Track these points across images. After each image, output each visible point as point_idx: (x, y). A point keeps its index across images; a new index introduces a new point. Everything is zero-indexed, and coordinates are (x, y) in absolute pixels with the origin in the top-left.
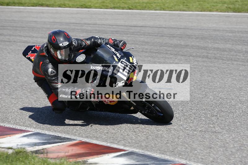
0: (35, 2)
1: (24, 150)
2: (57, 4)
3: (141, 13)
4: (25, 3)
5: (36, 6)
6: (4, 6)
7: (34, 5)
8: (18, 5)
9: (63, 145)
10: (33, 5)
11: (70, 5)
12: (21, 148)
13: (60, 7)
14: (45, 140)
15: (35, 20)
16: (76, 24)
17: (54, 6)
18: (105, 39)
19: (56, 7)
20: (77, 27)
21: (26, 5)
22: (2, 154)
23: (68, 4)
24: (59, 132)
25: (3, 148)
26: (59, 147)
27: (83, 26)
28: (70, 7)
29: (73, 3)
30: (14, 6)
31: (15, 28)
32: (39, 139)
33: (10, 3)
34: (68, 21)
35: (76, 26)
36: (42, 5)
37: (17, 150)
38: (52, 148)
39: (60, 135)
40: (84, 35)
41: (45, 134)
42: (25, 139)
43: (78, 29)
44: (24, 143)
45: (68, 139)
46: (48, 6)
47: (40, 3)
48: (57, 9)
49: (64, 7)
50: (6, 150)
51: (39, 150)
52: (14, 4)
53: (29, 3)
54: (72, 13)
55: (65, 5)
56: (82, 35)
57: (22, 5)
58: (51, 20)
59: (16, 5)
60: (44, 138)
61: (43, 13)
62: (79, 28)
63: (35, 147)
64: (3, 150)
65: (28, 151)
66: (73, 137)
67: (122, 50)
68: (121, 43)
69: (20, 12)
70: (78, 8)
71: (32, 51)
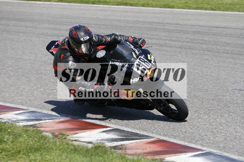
0: (120, 1)
1: (104, 145)
2: (140, 3)
3: (224, 14)
4: (110, 2)
5: (120, 5)
6: (90, 4)
7: (119, 4)
8: (102, 4)
9: (141, 141)
10: (117, 4)
11: (154, 5)
12: (100, 143)
13: (143, 6)
14: (124, 136)
15: (119, 18)
16: (158, 23)
17: (137, 5)
18: (125, 37)
19: (139, 7)
20: (159, 27)
21: (111, 3)
22: (82, 148)
23: (152, 4)
24: (137, 129)
25: (82, 142)
26: (137, 144)
27: (165, 26)
28: (153, 7)
29: (156, 3)
30: (99, 4)
31: (99, 26)
32: (118, 135)
33: (95, 1)
34: (150, 20)
35: (158, 25)
36: (126, 4)
37: (96, 145)
38: (131, 144)
39: (138, 132)
40: (166, 35)
41: (124, 131)
42: (105, 134)
43: (160, 29)
44: (103, 138)
45: (146, 136)
46: (131, 5)
47: (124, 2)
48: (140, 9)
49: (147, 7)
50: (86, 144)
51: (117, 146)
52: (99, 3)
53: (114, 2)
54: (155, 13)
55: (148, 5)
56: (163, 35)
57: (107, 4)
58: (135, 19)
59: (101, 4)
60: (123, 134)
61: (126, 12)
62: (161, 27)
63: (113, 142)
64: (83, 144)
65: (107, 146)
66: (151, 135)
67: (141, 47)
68: (141, 41)
69: (105, 10)
70: (161, 7)
71: (55, 46)
